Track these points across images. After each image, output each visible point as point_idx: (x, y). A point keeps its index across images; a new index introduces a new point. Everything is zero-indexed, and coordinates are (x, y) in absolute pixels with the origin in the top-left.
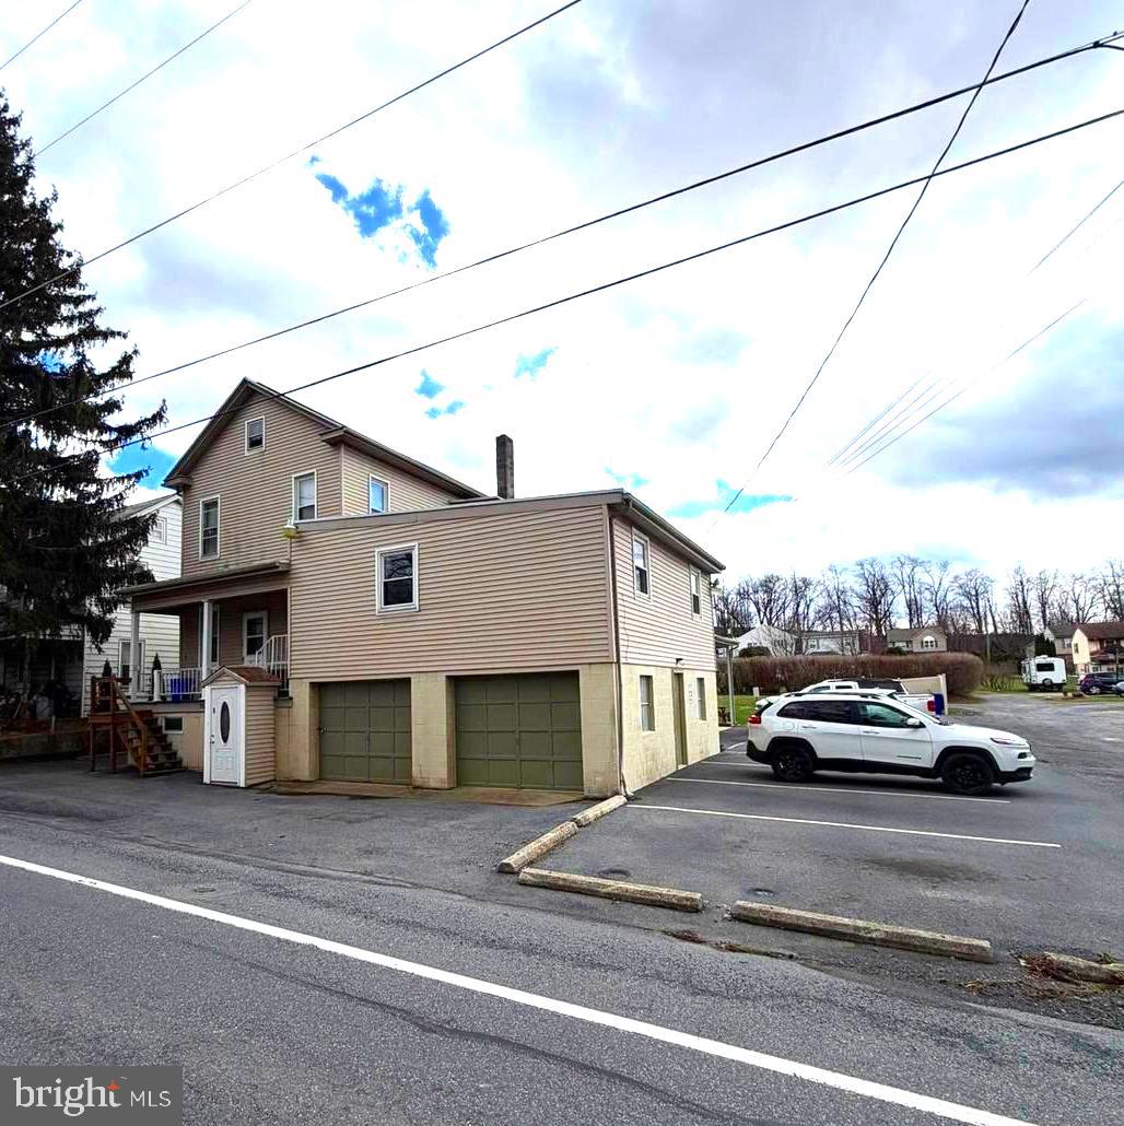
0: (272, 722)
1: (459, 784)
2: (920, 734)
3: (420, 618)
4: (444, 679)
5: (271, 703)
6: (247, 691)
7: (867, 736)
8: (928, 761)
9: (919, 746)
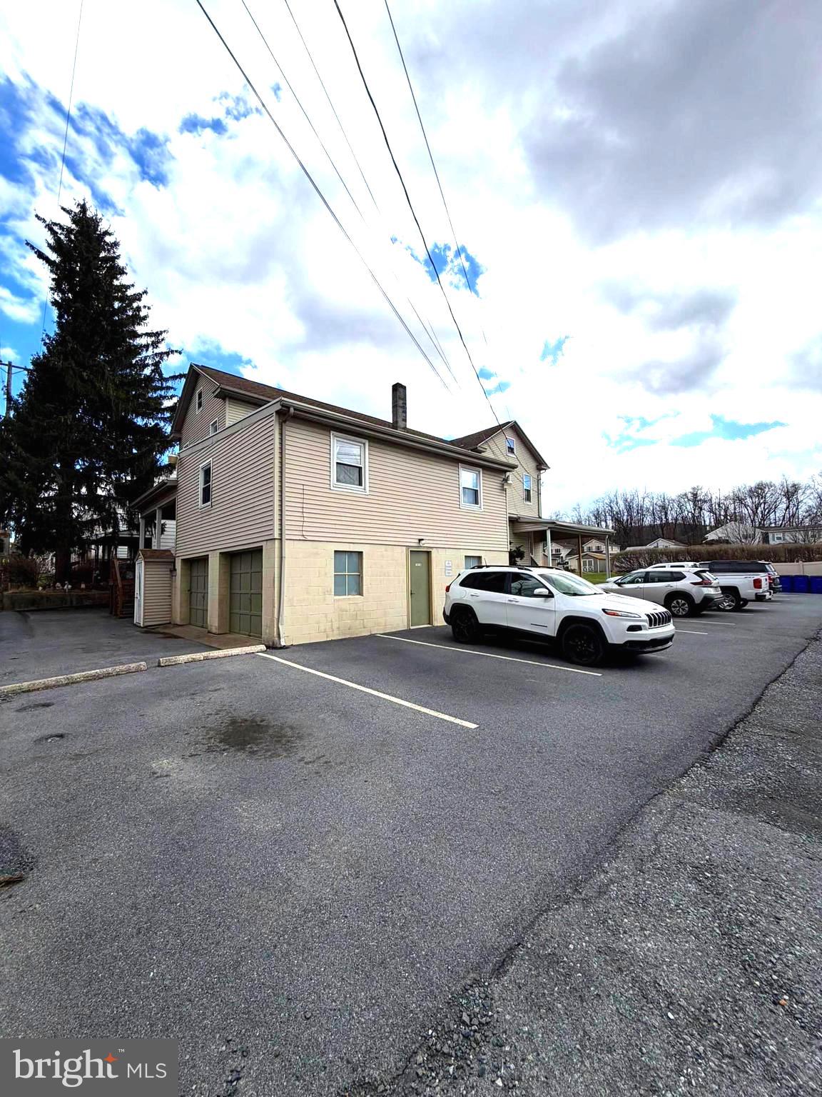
0: (168, 585)
1: (231, 632)
2: (550, 604)
3: (212, 512)
4: (218, 555)
5: (169, 573)
6: (145, 565)
7: (510, 605)
8: (551, 630)
9: (546, 615)
